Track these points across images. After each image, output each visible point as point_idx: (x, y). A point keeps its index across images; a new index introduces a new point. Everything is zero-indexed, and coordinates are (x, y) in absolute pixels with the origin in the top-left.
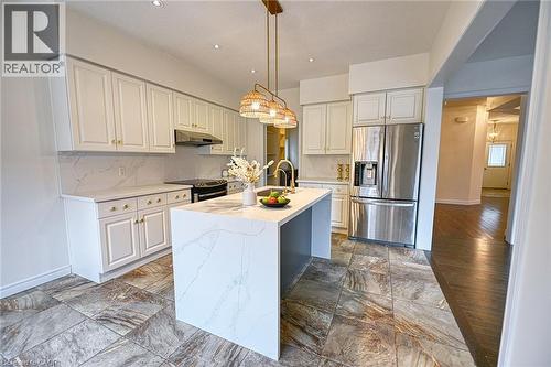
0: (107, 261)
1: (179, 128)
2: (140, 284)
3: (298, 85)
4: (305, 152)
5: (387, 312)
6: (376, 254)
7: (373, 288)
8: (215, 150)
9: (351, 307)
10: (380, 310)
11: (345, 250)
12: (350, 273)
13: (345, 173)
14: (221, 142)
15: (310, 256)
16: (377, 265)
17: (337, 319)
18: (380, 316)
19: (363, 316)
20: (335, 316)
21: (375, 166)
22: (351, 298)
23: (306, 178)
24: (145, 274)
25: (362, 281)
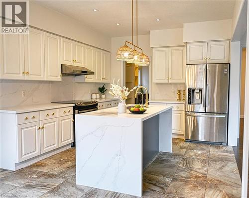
0: (21, 155)
1: (65, 63)
2: (45, 170)
3: (149, 33)
4: (155, 81)
5: (203, 175)
6: (202, 149)
7: (198, 166)
8: (89, 79)
9: (183, 174)
10: (199, 175)
11: (182, 148)
12: (184, 159)
13: (182, 96)
14: (93, 73)
15: (158, 152)
16: (202, 155)
17: (174, 179)
18: (199, 177)
19: (190, 178)
20: (173, 179)
21: (201, 91)
22: (184, 171)
23: (155, 100)
24: (45, 165)
25: (191, 163)
